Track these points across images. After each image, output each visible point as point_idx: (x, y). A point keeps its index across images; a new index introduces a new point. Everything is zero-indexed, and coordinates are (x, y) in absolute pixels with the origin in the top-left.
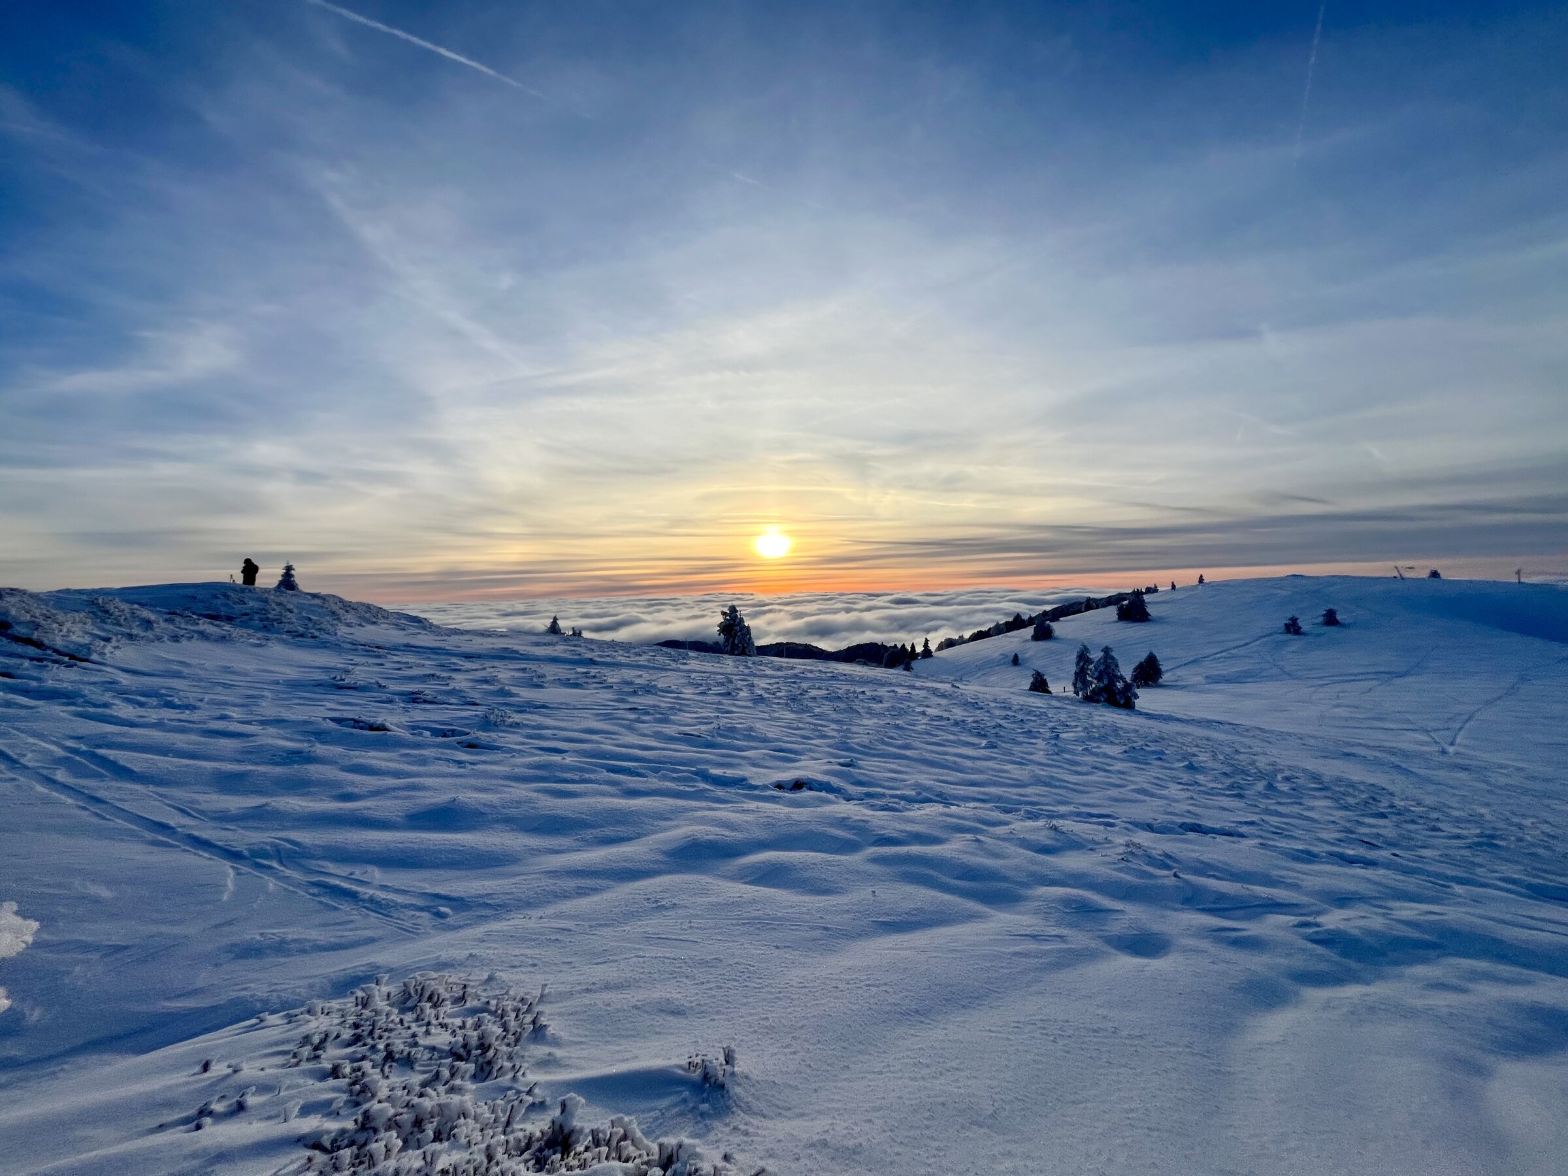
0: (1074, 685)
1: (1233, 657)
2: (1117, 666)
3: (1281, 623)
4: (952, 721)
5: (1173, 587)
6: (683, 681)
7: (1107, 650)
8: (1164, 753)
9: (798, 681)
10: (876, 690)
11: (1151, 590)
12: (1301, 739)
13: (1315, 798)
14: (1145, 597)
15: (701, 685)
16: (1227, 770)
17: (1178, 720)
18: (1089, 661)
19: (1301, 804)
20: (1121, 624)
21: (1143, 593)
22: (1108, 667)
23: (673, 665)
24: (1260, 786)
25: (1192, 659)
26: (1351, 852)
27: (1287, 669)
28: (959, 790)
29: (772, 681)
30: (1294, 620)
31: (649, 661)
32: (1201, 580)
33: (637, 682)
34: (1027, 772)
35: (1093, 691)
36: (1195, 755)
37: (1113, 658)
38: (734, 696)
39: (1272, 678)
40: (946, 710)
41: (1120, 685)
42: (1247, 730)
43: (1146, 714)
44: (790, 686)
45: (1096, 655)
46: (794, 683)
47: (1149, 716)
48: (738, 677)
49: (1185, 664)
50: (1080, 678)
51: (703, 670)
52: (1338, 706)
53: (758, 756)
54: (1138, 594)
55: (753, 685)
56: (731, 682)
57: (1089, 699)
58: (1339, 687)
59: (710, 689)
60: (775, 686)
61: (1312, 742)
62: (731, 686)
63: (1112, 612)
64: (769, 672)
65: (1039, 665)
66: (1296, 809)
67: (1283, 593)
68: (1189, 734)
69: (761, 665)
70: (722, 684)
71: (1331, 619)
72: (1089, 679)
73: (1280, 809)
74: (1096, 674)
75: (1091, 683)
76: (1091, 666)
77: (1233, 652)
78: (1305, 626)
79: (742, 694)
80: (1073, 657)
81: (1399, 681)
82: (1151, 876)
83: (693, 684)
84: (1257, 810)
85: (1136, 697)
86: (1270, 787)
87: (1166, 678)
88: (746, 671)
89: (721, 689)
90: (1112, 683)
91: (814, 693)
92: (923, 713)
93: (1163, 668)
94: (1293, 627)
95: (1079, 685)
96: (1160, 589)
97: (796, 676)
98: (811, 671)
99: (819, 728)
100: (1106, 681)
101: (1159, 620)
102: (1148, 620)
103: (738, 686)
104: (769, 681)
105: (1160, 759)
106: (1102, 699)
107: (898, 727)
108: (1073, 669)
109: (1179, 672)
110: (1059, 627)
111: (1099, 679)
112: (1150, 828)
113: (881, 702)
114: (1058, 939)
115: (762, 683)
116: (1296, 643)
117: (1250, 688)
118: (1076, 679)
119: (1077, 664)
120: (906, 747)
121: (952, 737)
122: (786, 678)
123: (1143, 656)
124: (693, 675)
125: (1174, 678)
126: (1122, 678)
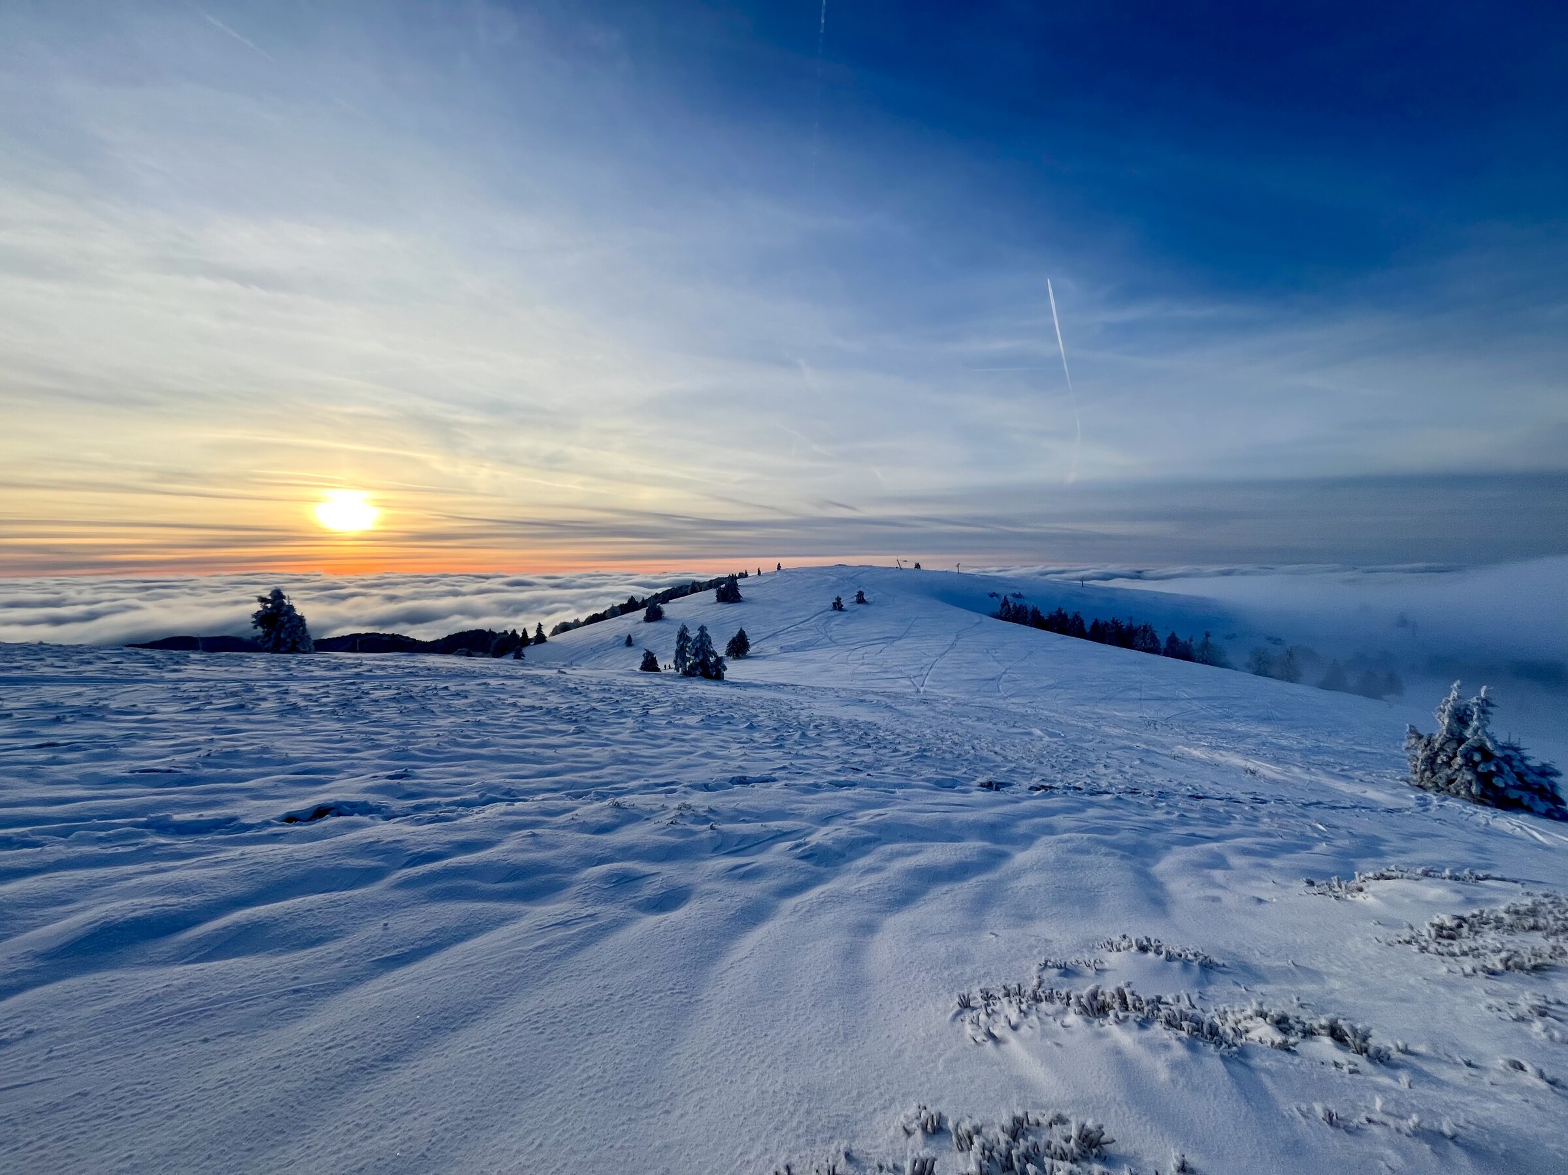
0: (675, 662)
1: (801, 630)
2: (710, 643)
3: (830, 604)
4: (544, 710)
5: (759, 572)
6: (164, 695)
7: (702, 629)
8: (733, 718)
9: (359, 681)
10: (464, 684)
11: (744, 575)
12: (836, 692)
13: (831, 739)
14: (739, 581)
15: (195, 698)
16: (777, 725)
17: (756, 686)
18: (688, 639)
19: (820, 746)
20: (719, 605)
21: (736, 578)
22: (703, 644)
23: (154, 674)
24: (797, 736)
25: (770, 633)
26: (842, 779)
27: (834, 638)
28: (532, 783)
29: (322, 683)
30: (839, 599)
31: (105, 670)
32: (779, 567)
33: (68, 703)
34: (607, 753)
35: (691, 666)
36: (756, 716)
37: (707, 636)
38: (249, 710)
39: (825, 646)
40: (541, 699)
41: (712, 659)
42: (803, 689)
43: (733, 683)
44: (345, 689)
45: (693, 634)
46: (354, 684)
47: (734, 684)
48: (265, 684)
49: (770, 636)
50: (680, 654)
51: (207, 677)
52: (863, 664)
53: (268, 784)
54: (733, 578)
55: (286, 692)
56: (250, 690)
57: (688, 674)
58: (863, 651)
59: (211, 703)
60: (321, 690)
61: (843, 694)
62: (247, 696)
63: (712, 593)
64: (318, 673)
65: (649, 645)
66: (816, 751)
67: (833, 579)
68: (761, 698)
69: (309, 665)
70: (233, 694)
71: (860, 599)
72: (688, 655)
73: (806, 752)
74: (694, 651)
75: (689, 659)
76: (689, 644)
77: (800, 626)
78: (845, 605)
79: (264, 705)
80: (675, 638)
81: (896, 643)
82: (693, 833)
83: (182, 698)
84: (790, 756)
85: (725, 669)
86: (803, 735)
87: (752, 650)
88: (283, 674)
89: (231, 702)
90: (706, 658)
91: (377, 694)
92: (514, 705)
93: (750, 642)
94: (838, 606)
95: (679, 661)
96: (749, 575)
97: (358, 675)
98: (383, 668)
99: (372, 737)
100: (701, 657)
101: (749, 601)
102: (740, 601)
103: (262, 695)
104: (314, 685)
105: (729, 723)
106: (698, 673)
107: (479, 724)
108: (675, 647)
109: (763, 645)
110: (668, 609)
111: (696, 655)
112: (706, 787)
113: (466, 697)
114: (589, 919)
115: (304, 688)
116: (841, 617)
117: (809, 654)
118: (677, 657)
119: (678, 642)
120: (483, 745)
121: (540, 728)
122: (344, 679)
123: (735, 633)
124: (184, 687)
125: (757, 650)
126: (714, 653)
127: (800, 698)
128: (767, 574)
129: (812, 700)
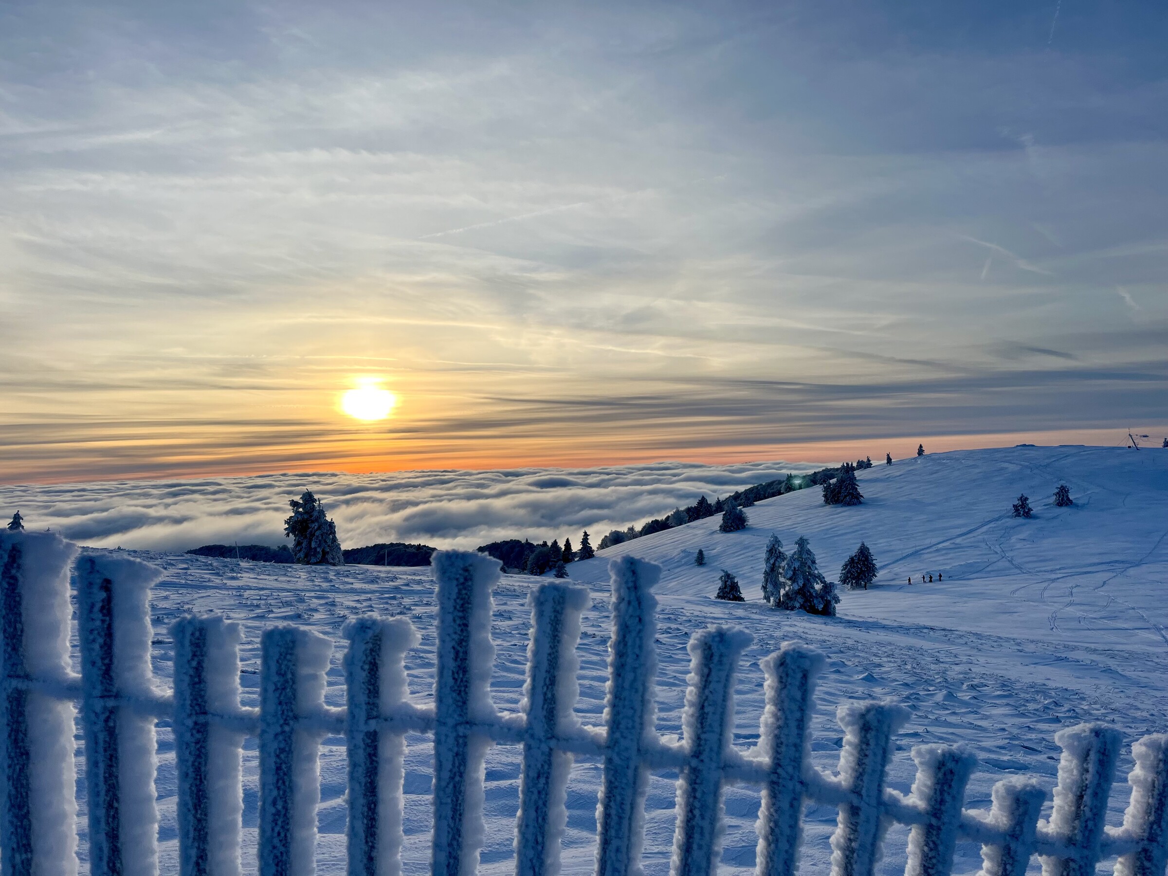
0: (764, 588)
1: (958, 547)
2: (814, 562)
3: (1008, 505)
5: (889, 460)
6: (232, 602)
7: (802, 542)
9: (399, 596)
11: (865, 465)
14: (857, 473)
15: (258, 606)
16: (910, 680)
17: (884, 627)
18: (780, 556)
19: (976, 713)
20: (828, 509)
21: (853, 469)
22: (803, 564)
23: (217, 581)
25: (910, 551)
27: (1017, 561)
29: (363, 597)
30: (1024, 500)
31: (178, 575)
32: (921, 451)
35: (787, 595)
37: (809, 552)
38: (305, 619)
39: (1000, 573)
41: (818, 587)
43: (849, 622)
44: (387, 603)
45: (789, 549)
46: (394, 598)
47: (850, 624)
48: (313, 594)
49: (908, 556)
50: (771, 577)
51: (261, 586)
52: (1071, 604)
53: (336, 693)
54: (848, 470)
55: (333, 604)
56: (301, 600)
57: (783, 605)
58: (1071, 582)
59: (272, 612)
60: (365, 604)
62: (302, 607)
63: (818, 491)
64: (358, 585)
65: (729, 564)
66: (970, 718)
67: (1012, 467)
68: (890, 644)
69: (347, 576)
70: (288, 604)
71: (1063, 499)
72: (782, 579)
73: (952, 719)
74: (790, 573)
75: (784, 585)
76: (783, 564)
77: (958, 541)
78: (1036, 507)
79: (317, 616)
80: (763, 555)
81: (1132, 571)
83: (246, 606)
85: (837, 601)
86: (950, 696)
87: (881, 576)
88: (325, 585)
89: (288, 611)
90: (808, 584)
91: (418, 610)
93: (878, 565)
94: (1022, 510)
95: (770, 588)
96: (874, 463)
97: (397, 588)
98: (419, 582)
99: (422, 655)
100: (801, 582)
101: (874, 503)
102: (860, 503)
103: (312, 606)
104: (357, 598)
105: (838, 672)
106: (798, 605)
108: (763, 566)
109: (897, 568)
110: (753, 514)
111: (793, 579)
115: (348, 601)
116: (1028, 529)
117: (977, 585)
118: (766, 581)
119: (768, 560)
122: (382, 593)
123: (854, 550)
124: (247, 594)
125: (889, 576)
126: (820, 578)
127: (953, 649)
128: (902, 463)
129: (974, 652)
